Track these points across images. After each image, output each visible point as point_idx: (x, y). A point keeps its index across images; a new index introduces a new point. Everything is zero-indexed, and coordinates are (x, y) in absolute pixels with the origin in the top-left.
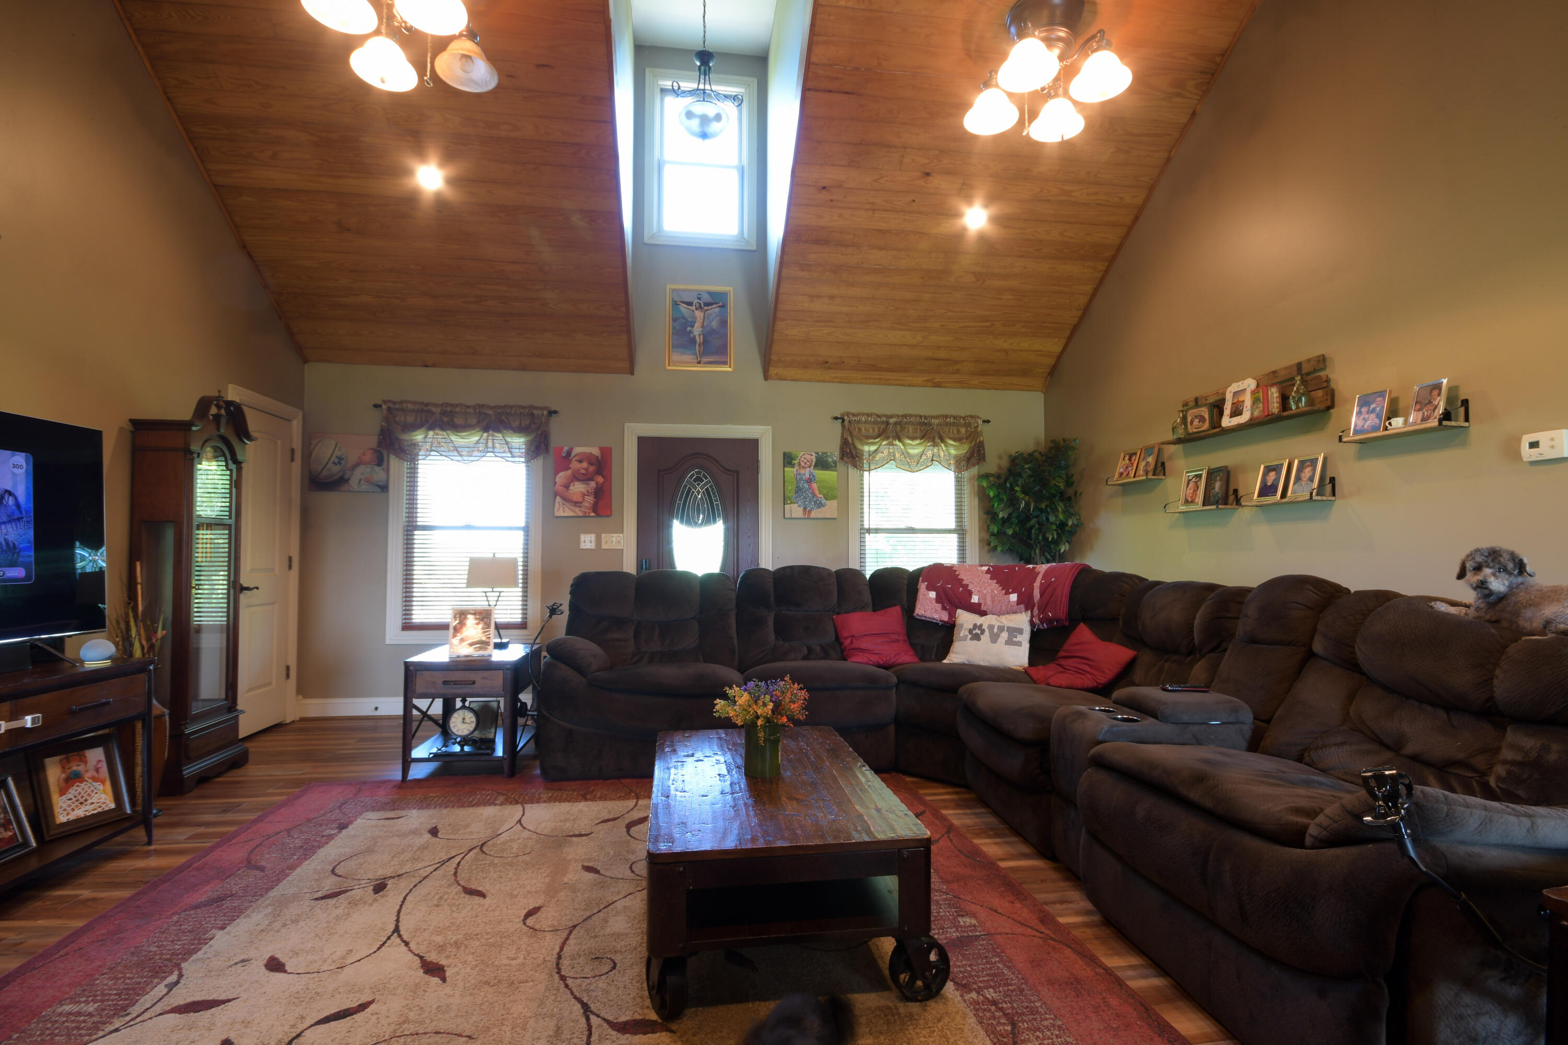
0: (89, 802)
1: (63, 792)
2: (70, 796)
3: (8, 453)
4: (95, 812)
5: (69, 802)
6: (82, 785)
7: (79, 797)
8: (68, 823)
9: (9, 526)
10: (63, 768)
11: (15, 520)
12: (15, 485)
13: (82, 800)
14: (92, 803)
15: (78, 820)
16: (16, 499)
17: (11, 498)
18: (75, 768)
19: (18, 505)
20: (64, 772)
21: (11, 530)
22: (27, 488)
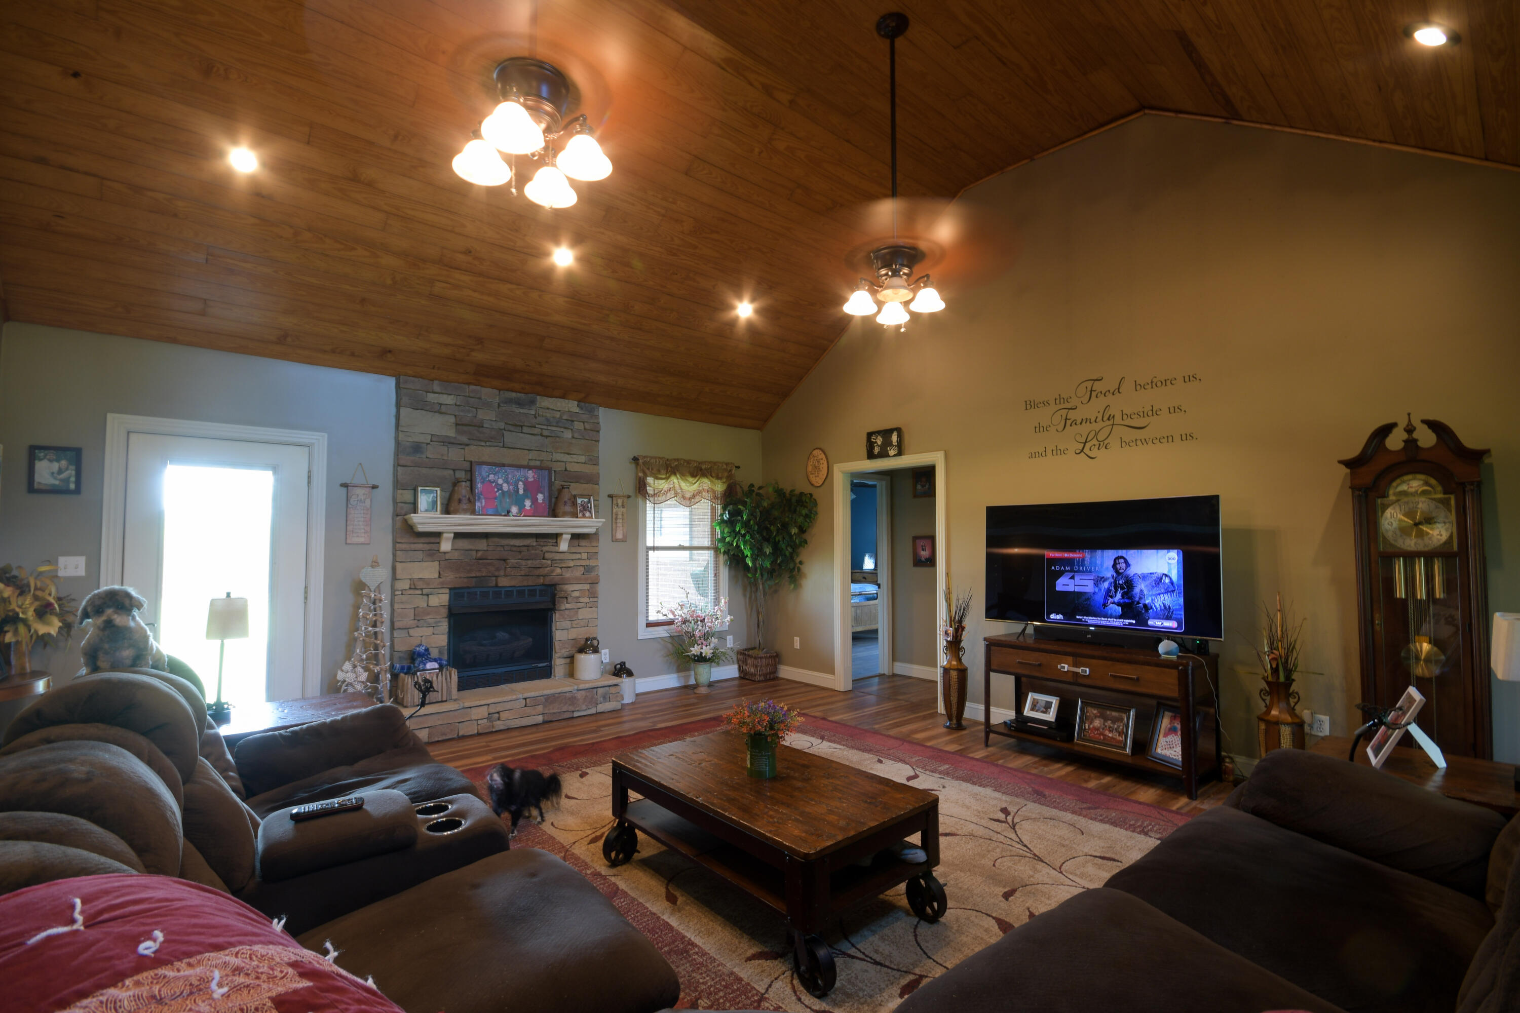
0: (1174, 749)
1: (1165, 735)
2: (1168, 740)
3: (1166, 551)
4: (1174, 757)
5: (1165, 743)
6: (1175, 737)
7: (1171, 743)
8: (1161, 755)
9: (1166, 596)
10: (1171, 721)
11: (1169, 592)
12: (1170, 570)
13: (1172, 746)
14: (1175, 751)
15: (1165, 756)
16: (1171, 579)
17: (1167, 578)
18: (1176, 724)
19: (1172, 582)
20: (1170, 724)
21: (1167, 598)
22: (1178, 571)
